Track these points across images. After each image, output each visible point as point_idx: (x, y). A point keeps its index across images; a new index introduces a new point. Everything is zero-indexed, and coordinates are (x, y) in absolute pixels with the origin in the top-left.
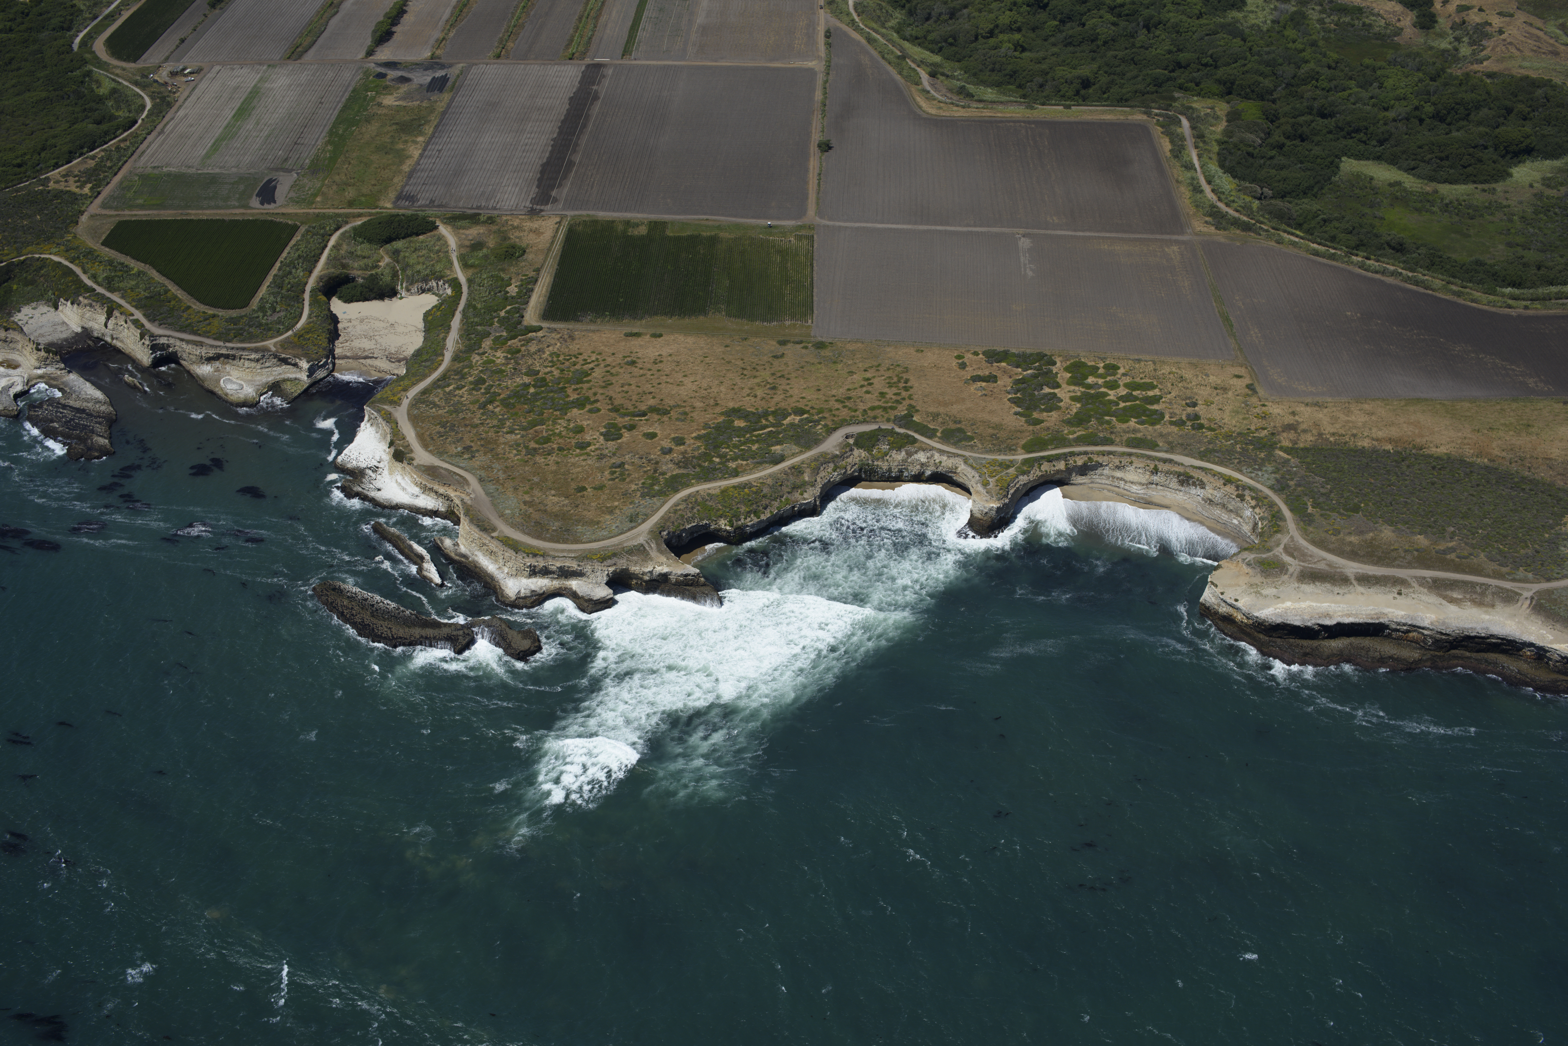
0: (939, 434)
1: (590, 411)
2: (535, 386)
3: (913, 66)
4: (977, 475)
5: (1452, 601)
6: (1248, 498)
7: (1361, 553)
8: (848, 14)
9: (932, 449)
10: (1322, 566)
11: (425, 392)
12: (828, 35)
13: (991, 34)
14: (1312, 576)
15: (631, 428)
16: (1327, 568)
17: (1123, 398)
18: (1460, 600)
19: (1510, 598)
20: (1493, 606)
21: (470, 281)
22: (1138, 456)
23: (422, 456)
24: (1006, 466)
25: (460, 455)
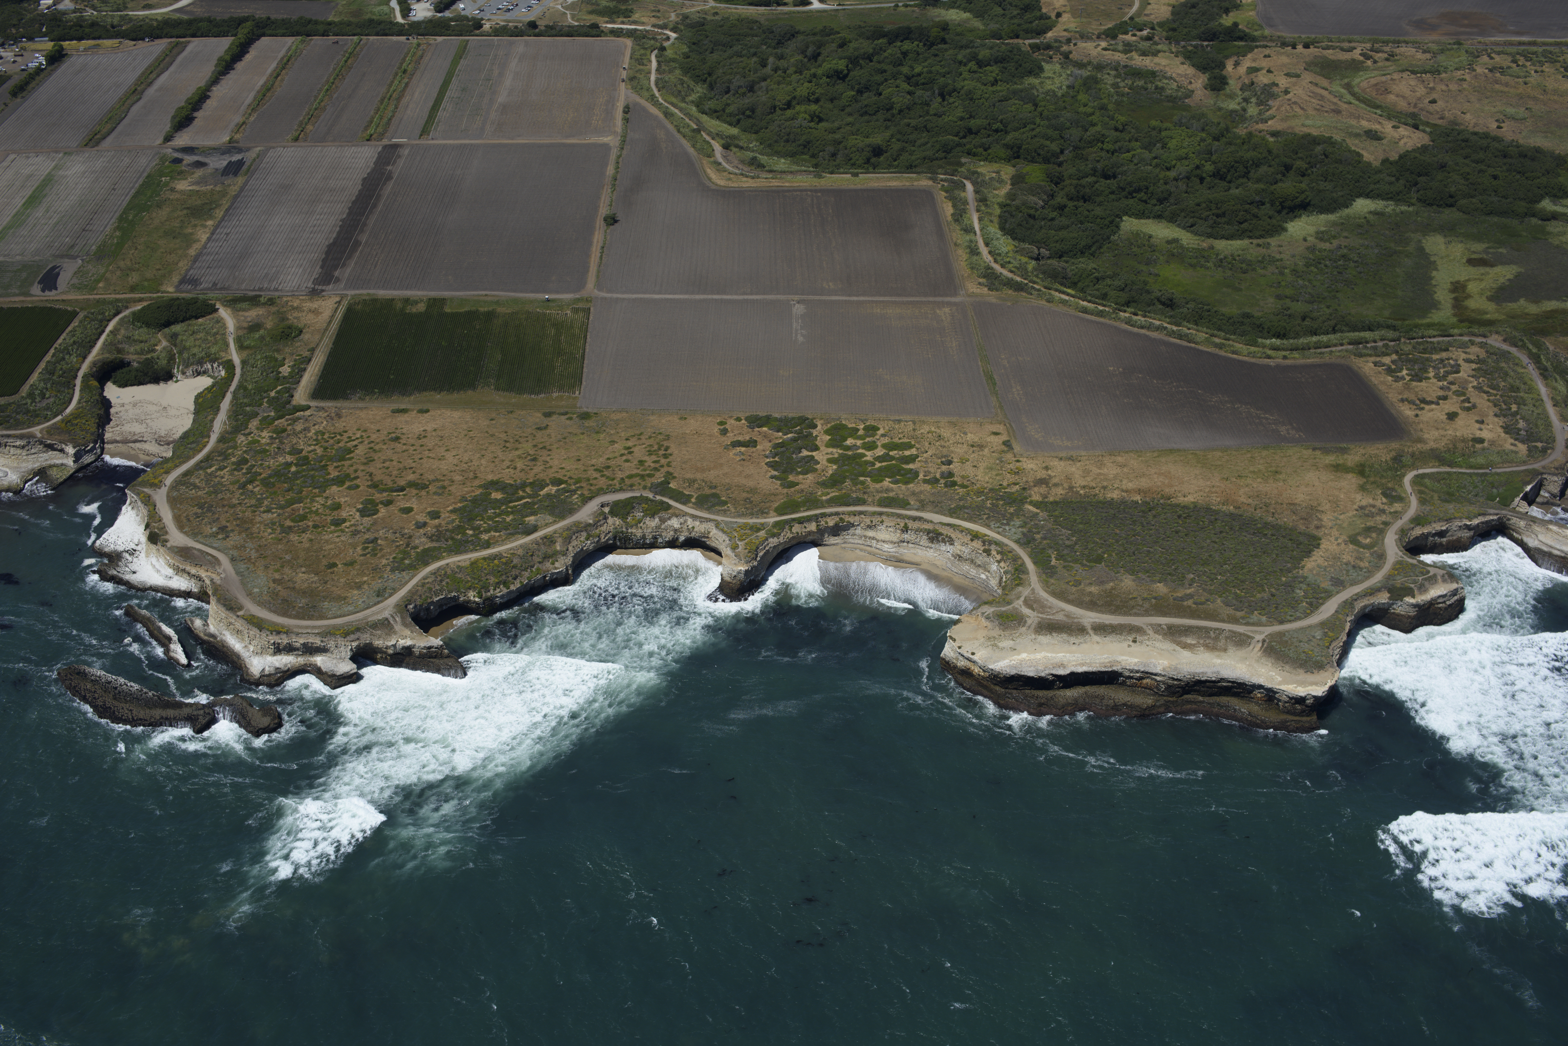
0: (693, 500)
1: (349, 488)
2: (296, 465)
3: (708, 138)
4: (727, 539)
5: (1185, 646)
6: (994, 553)
7: (1100, 603)
8: (649, 89)
9: (686, 514)
10: (1060, 617)
11: (186, 474)
12: (627, 110)
13: (789, 105)
14: (1049, 627)
15: (388, 503)
16: (1064, 619)
17: (879, 459)
18: (1194, 645)
19: (1242, 641)
20: (1225, 650)
21: (244, 363)
22: (888, 515)
23: (177, 538)
24: (756, 529)
25: (214, 535)
